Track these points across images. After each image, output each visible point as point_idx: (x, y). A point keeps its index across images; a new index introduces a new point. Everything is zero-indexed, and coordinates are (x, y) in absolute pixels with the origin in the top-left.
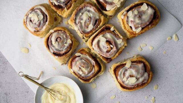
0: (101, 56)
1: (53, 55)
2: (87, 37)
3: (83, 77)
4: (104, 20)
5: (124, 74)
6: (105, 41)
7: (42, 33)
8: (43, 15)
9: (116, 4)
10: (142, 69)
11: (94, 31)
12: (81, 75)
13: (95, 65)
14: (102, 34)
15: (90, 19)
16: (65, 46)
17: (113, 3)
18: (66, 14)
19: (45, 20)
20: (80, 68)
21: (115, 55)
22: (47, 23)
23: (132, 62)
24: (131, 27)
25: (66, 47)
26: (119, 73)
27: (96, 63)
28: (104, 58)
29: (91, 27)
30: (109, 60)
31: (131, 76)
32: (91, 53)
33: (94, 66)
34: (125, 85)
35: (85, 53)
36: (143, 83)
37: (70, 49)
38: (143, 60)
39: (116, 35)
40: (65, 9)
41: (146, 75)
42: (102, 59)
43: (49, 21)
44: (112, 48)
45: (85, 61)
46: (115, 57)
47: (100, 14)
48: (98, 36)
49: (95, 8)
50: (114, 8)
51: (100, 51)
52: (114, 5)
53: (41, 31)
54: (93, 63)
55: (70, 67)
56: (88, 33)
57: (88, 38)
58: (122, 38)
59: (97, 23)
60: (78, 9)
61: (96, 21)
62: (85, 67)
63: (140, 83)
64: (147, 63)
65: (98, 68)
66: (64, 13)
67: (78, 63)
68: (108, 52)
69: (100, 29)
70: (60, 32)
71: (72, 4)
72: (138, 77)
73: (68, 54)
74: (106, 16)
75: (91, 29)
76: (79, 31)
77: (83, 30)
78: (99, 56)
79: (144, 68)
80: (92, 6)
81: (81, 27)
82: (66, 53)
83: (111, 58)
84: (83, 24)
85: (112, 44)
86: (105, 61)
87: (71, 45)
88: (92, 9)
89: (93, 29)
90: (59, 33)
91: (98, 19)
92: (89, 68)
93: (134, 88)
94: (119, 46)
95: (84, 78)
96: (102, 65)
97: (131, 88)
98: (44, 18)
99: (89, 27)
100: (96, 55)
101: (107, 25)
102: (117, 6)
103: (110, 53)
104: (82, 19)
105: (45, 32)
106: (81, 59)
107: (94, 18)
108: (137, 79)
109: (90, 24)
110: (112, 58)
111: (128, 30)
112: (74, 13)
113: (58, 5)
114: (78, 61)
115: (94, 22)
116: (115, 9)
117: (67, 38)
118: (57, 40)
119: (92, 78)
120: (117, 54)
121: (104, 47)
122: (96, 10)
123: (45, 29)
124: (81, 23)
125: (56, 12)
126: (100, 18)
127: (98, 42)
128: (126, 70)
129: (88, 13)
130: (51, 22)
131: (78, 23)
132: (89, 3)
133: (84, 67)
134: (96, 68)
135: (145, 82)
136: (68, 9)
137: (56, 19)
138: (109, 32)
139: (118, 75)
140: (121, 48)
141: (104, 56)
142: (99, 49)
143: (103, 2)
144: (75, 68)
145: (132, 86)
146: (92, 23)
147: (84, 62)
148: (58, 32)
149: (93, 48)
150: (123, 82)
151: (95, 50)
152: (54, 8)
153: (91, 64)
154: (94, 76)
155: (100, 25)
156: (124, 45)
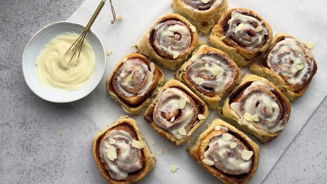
0: (155, 105)
1: (151, 30)
2: (182, 77)
3: (116, 79)
4: (215, 102)
5: (121, 139)
6: (180, 108)
7: (179, 5)
8: (208, 3)
9: (242, 118)
10: (132, 168)
11: (193, 87)
12: (119, 75)
13: (139, 96)
14: (191, 102)
15: (212, 78)
16: (167, 47)
17: (244, 113)
18: (215, 39)
19: (201, 7)
20: (130, 72)
21: (158, 127)
22: (197, 11)
23: (142, 150)
24: (208, 148)
25: (165, 49)
26: (122, 131)
27: (142, 97)
28: (152, 110)
29: (200, 81)
30: (150, 118)
31: (118, 151)
32: (157, 88)
33: (136, 94)
34: (102, 143)
35: (156, 77)
36: (110, 173)
37: (163, 57)
38: (147, 168)
39: (192, 123)
40: (224, 37)
41: (123, 175)
42: (150, 106)
43: (200, 14)
44: (169, 120)
45: (144, 79)
46: (156, 128)
47: (223, 93)
48: (186, 95)
49: (231, 84)
50: (237, 116)
51: (162, 101)
52: (240, 114)
53: (183, 3)
54: (141, 93)
55: (131, 57)
56: (189, 79)
57: (181, 80)
58: (188, 135)
59: (208, 91)
60: (226, 57)
61: (211, 89)
62: (132, 80)
63: (108, 168)
64: (143, 175)
65: (134, 102)
66: (216, 35)
67: (138, 68)
68: (163, 114)
69: (198, 98)
70: (190, 37)
71: (233, 47)
72: (119, 163)
73: (155, 53)
74: (221, 103)
75: (197, 83)
76: (190, 63)
77: (193, 70)
78: (154, 101)
79: (134, 171)
80: (235, 79)
81: (198, 66)
82: (156, 50)
83: (153, 121)
84: (202, 68)
85: (176, 119)
86: (147, 111)
87: (170, 57)
88: (229, 80)
89: (197, 85)
90: (188, 35)
91: (214, 91)
92: (132, 88)
93: (99, 158)
94: (174, 132)
95: (114, 81)
96: (140, 107)
97: (99, 153)
98: (204, 4)
99: (200, 79)
100: (155, 96)
101: (206, 107)
102: (239, 120)
103: (161, 117)
104: (210, 65)
105: (182, 10)
106: (145, 73)
107: (215, 85)
108: (114, 162)
109: (204, 79)
110: (153, 123)
111: (202, 145)
112: (219, 51)
113: (228, 25)
114: (142, 67)
115: (208, 86)
116: (234, 117)
117: (181, 50)
118: (175, 33)
119: (117, 94)
120: (160, 131)
121: (170, 107)
122: (228, 87)
123: (186, 9)
124: (204, 65)
125: (216, 23)
126: (216, 94)
127: (177, 97)
128: (127, 142)
129: (222, 73)
130: (200, 17)
131: (203, 60)
132: (238, 74)
133: (132, 78)
134: (133, 99)
135: (112, 176)
136: (224, 41)
137: (205, 24)
138: (195, 112)
139: (118, 130)
140: (172, 135)
141: (155, 110)
142: (165, 99)
143: (243, 96)
144: (129, 65)
145: (103, 155)
146: (207, 82)
147: (141, 77)
148: (190, 34)
149: (165, 90)
150: (107, 139)
151: (163, 93)
152: (222, 19)
153: (140, 89)
154: (120, 97)
155: (205, 96)
156: (177, 139)
